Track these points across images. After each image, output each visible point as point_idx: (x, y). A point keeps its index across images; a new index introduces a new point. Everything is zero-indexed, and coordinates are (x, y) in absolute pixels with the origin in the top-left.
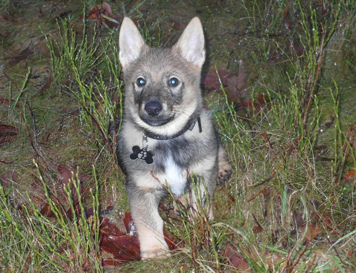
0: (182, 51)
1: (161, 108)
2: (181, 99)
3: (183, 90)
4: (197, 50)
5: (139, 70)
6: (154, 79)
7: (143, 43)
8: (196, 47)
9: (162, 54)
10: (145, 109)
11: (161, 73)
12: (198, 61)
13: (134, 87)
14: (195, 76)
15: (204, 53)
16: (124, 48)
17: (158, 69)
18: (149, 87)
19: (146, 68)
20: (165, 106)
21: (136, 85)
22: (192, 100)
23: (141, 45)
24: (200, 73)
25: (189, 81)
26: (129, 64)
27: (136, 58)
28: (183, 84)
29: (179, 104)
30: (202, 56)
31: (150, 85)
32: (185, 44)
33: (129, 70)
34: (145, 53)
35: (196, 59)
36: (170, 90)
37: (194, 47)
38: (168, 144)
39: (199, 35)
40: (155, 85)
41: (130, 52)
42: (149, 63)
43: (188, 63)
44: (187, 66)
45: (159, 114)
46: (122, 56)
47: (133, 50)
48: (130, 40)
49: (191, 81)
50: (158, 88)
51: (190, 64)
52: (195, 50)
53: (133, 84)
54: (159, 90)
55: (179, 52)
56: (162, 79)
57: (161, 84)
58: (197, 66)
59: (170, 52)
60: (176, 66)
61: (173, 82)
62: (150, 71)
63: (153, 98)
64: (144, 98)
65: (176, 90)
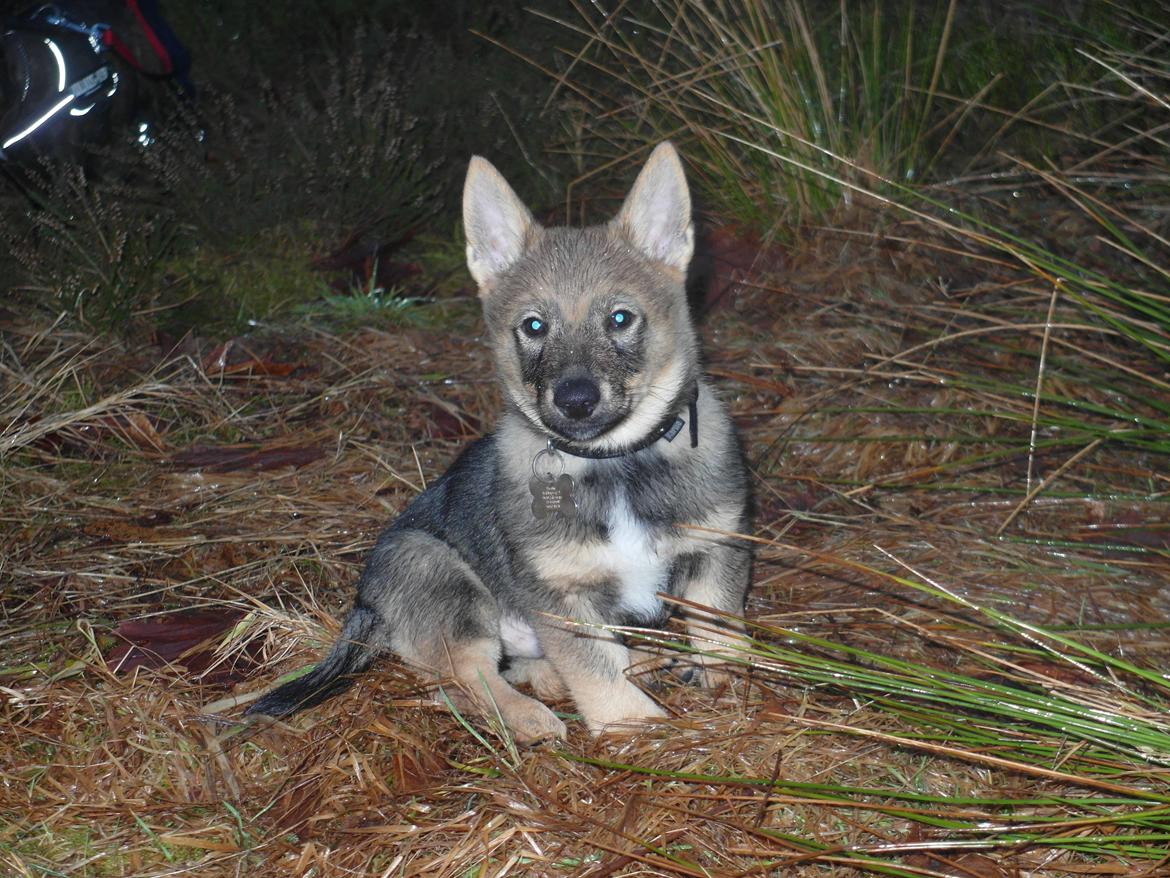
0: (634, 233)
1: (597, 397)
2: (641, 358)
3: (645, 335)
4: (672, 227)
5: (526, 297)
6: (569, 318)
7: (528, 220)
8: (669, 217)
9: (581, 245)
10: (556, 401)
11: (585, 300)
12: (677, 255)
13: (517, 339)
14: (672, 295)
15: (690, 232)
16: (479, 238)
17: (575, 289)
18: (557, 340)
19: (545, 292)
20: (606, 390)
21: (522, 335)
22: (668, 357)
23: (523, 228)
24: (683, 285)
25: (657, 311)
26: (494, 278)
27: (511, 259)
28: (645, 320)
29: (636, 371)
30: (686, 239)
31: (560, 334)
32: (641, 213)
33: (497, 292)
34: (534, 247)
35: (670, 250)
36: (614, 343)
37: (662, 218)
38: (620, 470)
39: (676, 189)
40: (573, 332)
41: (494, 244)
42: (549, 276)
43: (649, 262)
44: (648, 270)
45: (595, 413)
46: (475, 258)
47: (502, 239)
48: (492, 215)
49: (662, 310)
50: (581, 340)
51: (656, 263)
52: (667, 225)
53: (514, 330)
54: (585, 349)
55: (626, 236)
56: (591, 314)
57: (588, 329)
58: (674, 268)
59: (604, 239)
60: (621, 278)
61: (619, 318)
62: (554, 296)
63: (573, 371)
64: (548, 372)
65: (625, 338)
